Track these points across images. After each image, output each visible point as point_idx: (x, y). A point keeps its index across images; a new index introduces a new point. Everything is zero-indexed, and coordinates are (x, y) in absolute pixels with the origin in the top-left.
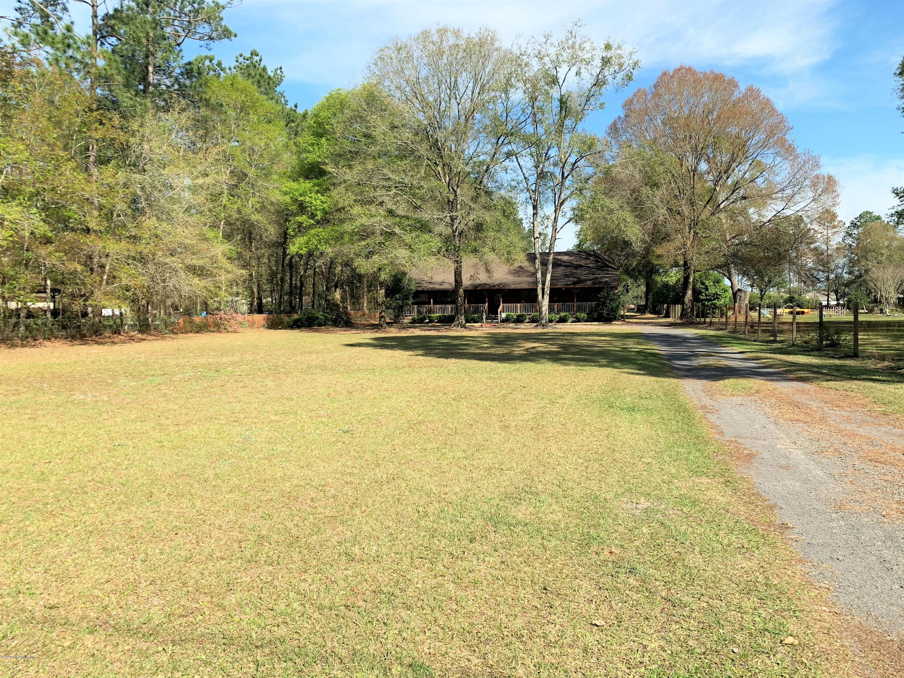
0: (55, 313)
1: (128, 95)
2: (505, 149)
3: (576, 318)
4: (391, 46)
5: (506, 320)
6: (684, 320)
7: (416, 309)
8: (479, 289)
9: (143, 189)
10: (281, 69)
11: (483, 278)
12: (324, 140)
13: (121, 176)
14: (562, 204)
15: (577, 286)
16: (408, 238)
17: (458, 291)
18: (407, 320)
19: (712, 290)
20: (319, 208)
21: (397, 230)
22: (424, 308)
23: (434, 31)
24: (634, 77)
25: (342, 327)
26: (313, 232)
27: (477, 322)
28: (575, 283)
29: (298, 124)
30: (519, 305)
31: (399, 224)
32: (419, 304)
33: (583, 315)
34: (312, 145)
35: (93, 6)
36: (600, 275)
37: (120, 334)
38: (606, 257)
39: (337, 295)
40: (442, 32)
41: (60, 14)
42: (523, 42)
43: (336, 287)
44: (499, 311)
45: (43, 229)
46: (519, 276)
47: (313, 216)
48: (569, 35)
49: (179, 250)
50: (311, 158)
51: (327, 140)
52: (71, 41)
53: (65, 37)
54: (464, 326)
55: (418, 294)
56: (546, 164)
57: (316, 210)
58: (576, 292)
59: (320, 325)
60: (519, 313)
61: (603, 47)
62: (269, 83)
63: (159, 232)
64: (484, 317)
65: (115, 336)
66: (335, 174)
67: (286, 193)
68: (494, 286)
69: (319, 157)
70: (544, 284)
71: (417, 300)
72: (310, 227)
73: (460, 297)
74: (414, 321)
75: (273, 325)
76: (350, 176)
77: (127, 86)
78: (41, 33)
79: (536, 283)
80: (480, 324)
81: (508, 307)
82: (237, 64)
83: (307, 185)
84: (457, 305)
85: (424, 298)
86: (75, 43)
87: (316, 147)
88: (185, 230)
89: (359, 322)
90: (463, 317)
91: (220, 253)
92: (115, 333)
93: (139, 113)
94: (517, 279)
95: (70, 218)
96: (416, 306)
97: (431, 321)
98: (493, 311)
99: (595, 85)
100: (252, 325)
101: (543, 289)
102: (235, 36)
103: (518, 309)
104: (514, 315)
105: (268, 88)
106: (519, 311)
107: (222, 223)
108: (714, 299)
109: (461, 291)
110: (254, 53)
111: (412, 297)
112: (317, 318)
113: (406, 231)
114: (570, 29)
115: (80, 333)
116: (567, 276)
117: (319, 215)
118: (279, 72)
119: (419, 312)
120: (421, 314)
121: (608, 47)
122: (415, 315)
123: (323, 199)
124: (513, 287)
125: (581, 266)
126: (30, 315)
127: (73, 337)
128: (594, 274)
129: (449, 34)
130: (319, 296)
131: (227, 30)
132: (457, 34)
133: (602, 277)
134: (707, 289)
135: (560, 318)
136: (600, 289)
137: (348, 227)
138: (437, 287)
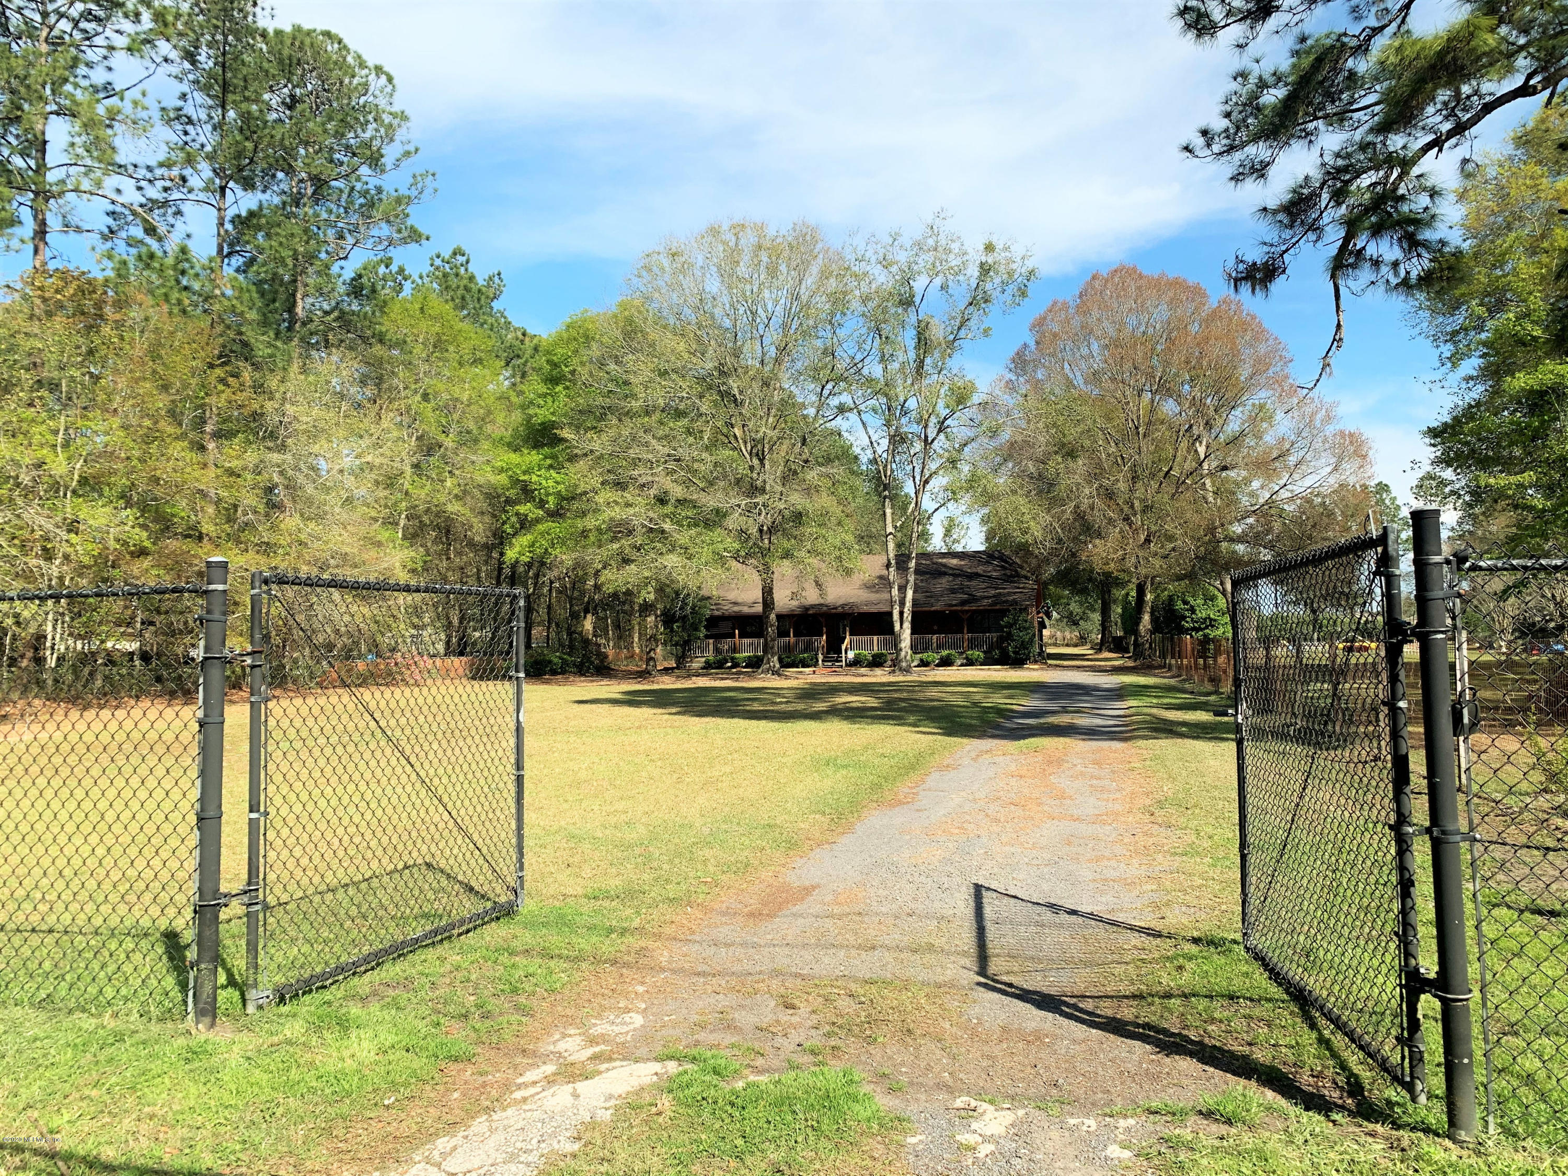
0: (145, 657)
1: (265, 338)
2: (834, 402)
3: (967, 658)
4: (661, 249)
5: (856, 663)
6: (1138, 663)
7: (711, 647)
8: (811, 612)
9: (281, 473)
10: (499, 274)
11: (811, 597)
12: (559, 388)
13: (252, 457)
14: (926, 482)
15: (966, 608)
16: (683, 537)
17: (768, 617)
18: (698, 664)
19: (1201, 614)
20: (551, 491)
21: (667, 526)
22: (725, 645)
23: (725, 227)
24: (1030, 293)
25: (592, 675)
26: (541, 527)
27: (808, 666)
28: (963, 603)
29: (526, 361)
30: (875, 638)
31: (671, 517)
32: (718, 637)
33: (977, 654)
34: (545, 396)
35: (219, 210)
36: (1008, 589)
37: (241, 689)
38: (1018, 561)
39: (588, 624)
40: (739, 228)
41: (171, 220)
42: (859, 242)
43: (586, 611)
44: (843, 647)
45: (140, 536)
46: (877, 592)
47: (542, 504)
48: (929, 230)
49: (332, 562)
50: (542, 414)
51: (567, 388)
52: (187, 265)
53: (178, 261)
54: (776, 673)
55: (713, 622)
56: (904, 420)
57: (548, 495)
58: (965, 617)
59: (554, 673)
60: (876, 650)
61: (982, 247)
62: (479, 300)
63: (302, 537)
64: (820, 657)
65: (234, 691)
66: (575, 443)
67: (501, 470)
68: (836, 608)
69: (552, 414)
70: (902, 603)
71: (715, 631)
72: (538, 521)
73: (772, 626)
74: (708, 666)
75: (480, 674)
76: (598, 443)
77: (265, 323)
78: (144, 258)
79: (891, 603)
80: (812, 669)
81: (858, 642)
82: (432, 269)
83: (534, 457)
84: (766, 640)
85: (724, 628)
86: (192, 268)
87: (549, 400)
88: (343, 532)
89: (624, 668)
90: (776, 658)
91: (397, 564)
92: (234, 688)
93: (280, 365)
94: (874, 597)
95: (173, 515)
96: (711, 641)
97: (735, 665)
98: (834, 648)
99: (971, 304)
100: (446, 674)
101: (901, 613)
102: (428, 239)
103: (875, 644)
104: (867, 653)
105: (478, 306)
106: (876, 648)
107: (403, 516)
108: (1207, 627)
109: (773, 616)
110: (457, 252)
111: (705, 627)
112: (550, 662)
113: (682, 526)
114: (930, 222)
115: (182, 689)
116: (953, 591)
117: (551, 503)
118: (496, 279)
119: (717, 650)
120: (720, 653)
121: (989, 248)
122: (710, 655)
123: (558, 478)
124: (865, 609)
125: (977, 575)
126: (110, 661)
127: (172, 694)
128: (996, 588)
129: (749, 231)
130: (557, 625)
131: (415, 231)
132: (760, 228)
133: (1009, 594)
134: (1192, 610)
135: (941, 659)
136: (1004, 613)
137: (590, 522)
138: (746, 610)
